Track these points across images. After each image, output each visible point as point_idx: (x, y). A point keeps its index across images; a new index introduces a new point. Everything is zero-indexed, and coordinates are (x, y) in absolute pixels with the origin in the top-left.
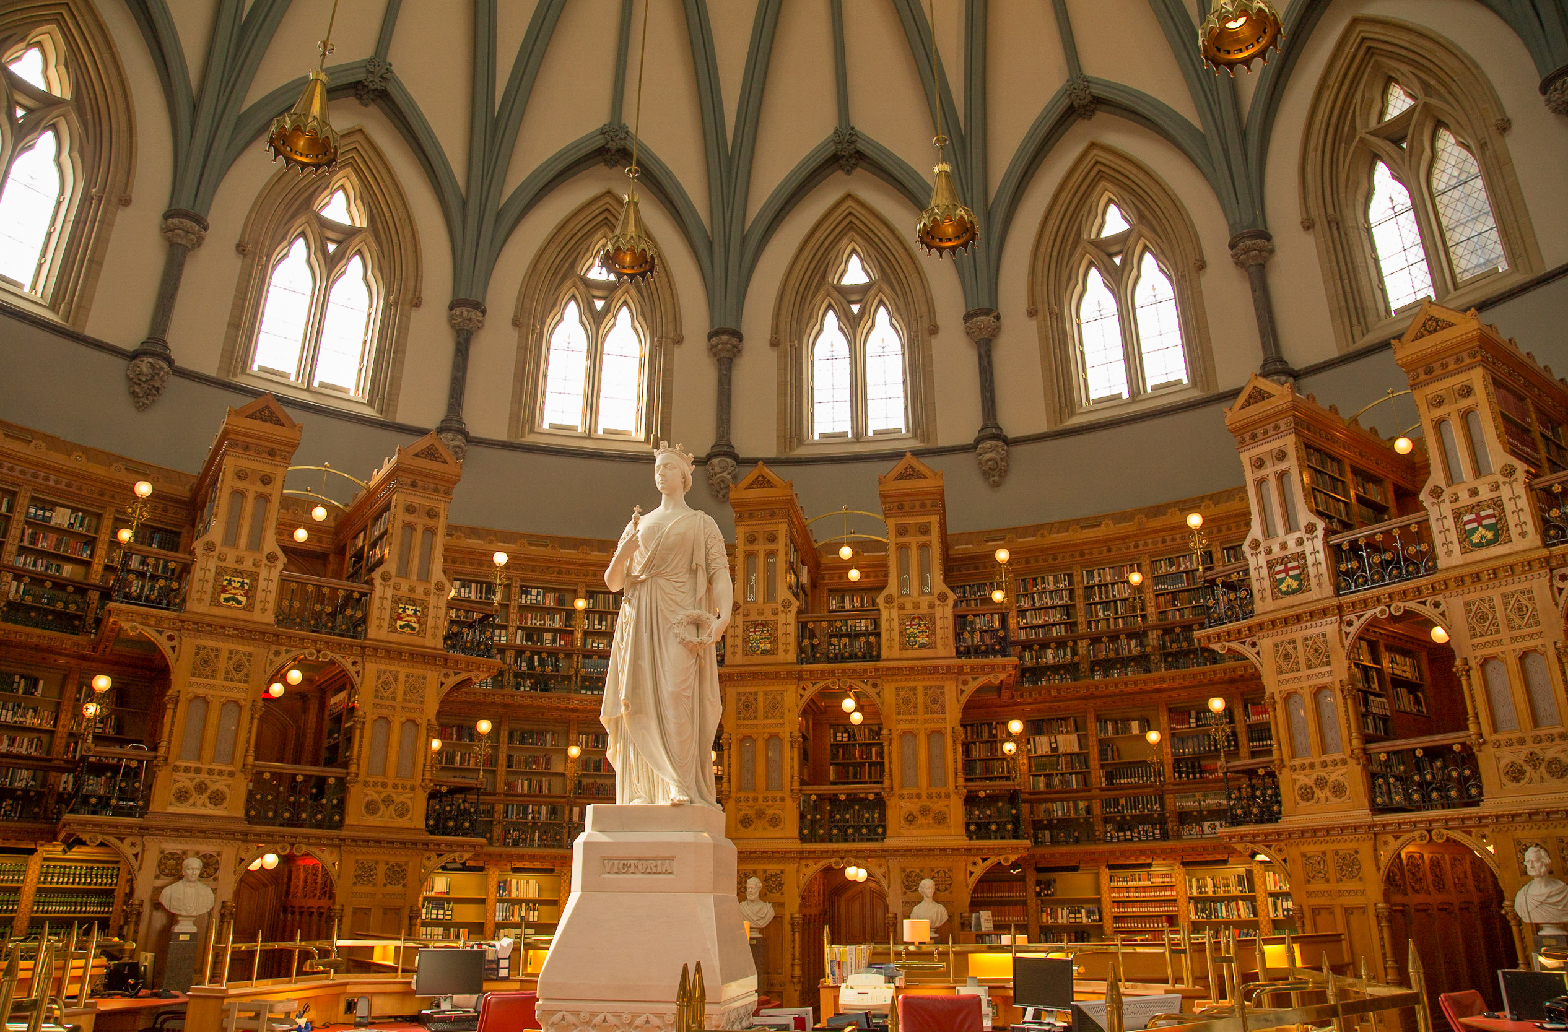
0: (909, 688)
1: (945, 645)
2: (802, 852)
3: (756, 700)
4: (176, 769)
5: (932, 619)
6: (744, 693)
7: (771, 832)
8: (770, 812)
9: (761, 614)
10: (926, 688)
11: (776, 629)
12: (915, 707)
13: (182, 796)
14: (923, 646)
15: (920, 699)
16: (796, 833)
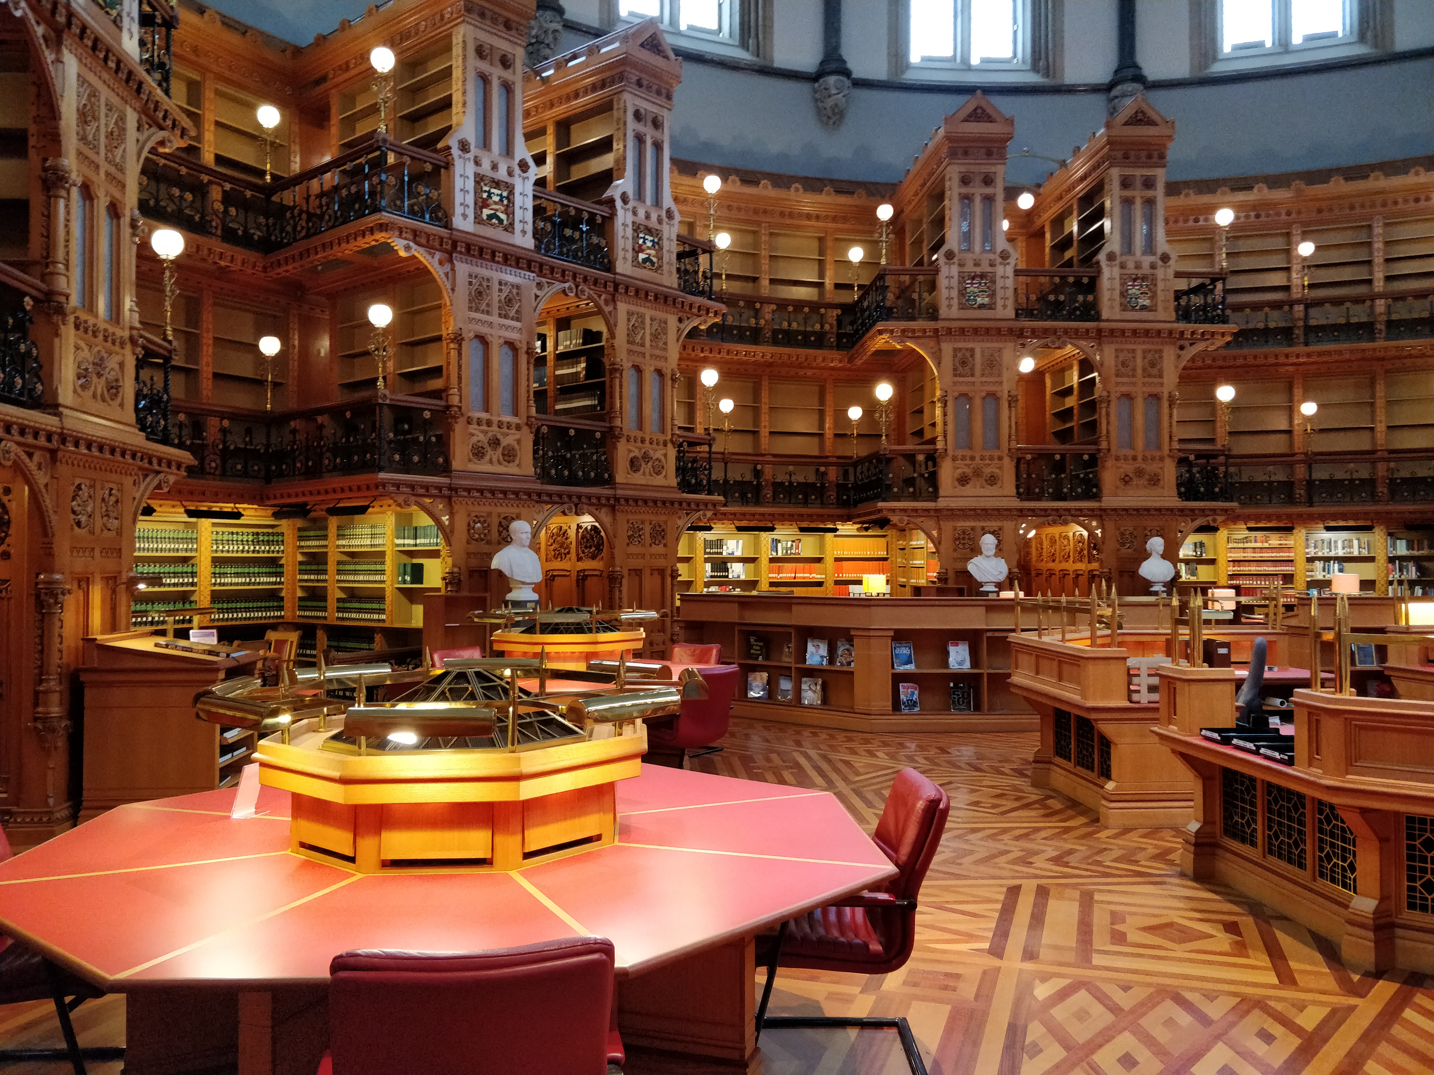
0: (1128, 351)
1: (1166, 309)
2: (1021, 510)
3: (972, 356)
4: (469, 422)
5: (1154, 282)
6: (960, 349)
7: (989, 491)
8: (987, 471)
9: (977, 264)
10: (1144, 352)
11: (994, 282)
12: (1134, 370)
13: (478, 453)
14: (1144, 308)
15: (1139, 361)
16: (1014, 491)
